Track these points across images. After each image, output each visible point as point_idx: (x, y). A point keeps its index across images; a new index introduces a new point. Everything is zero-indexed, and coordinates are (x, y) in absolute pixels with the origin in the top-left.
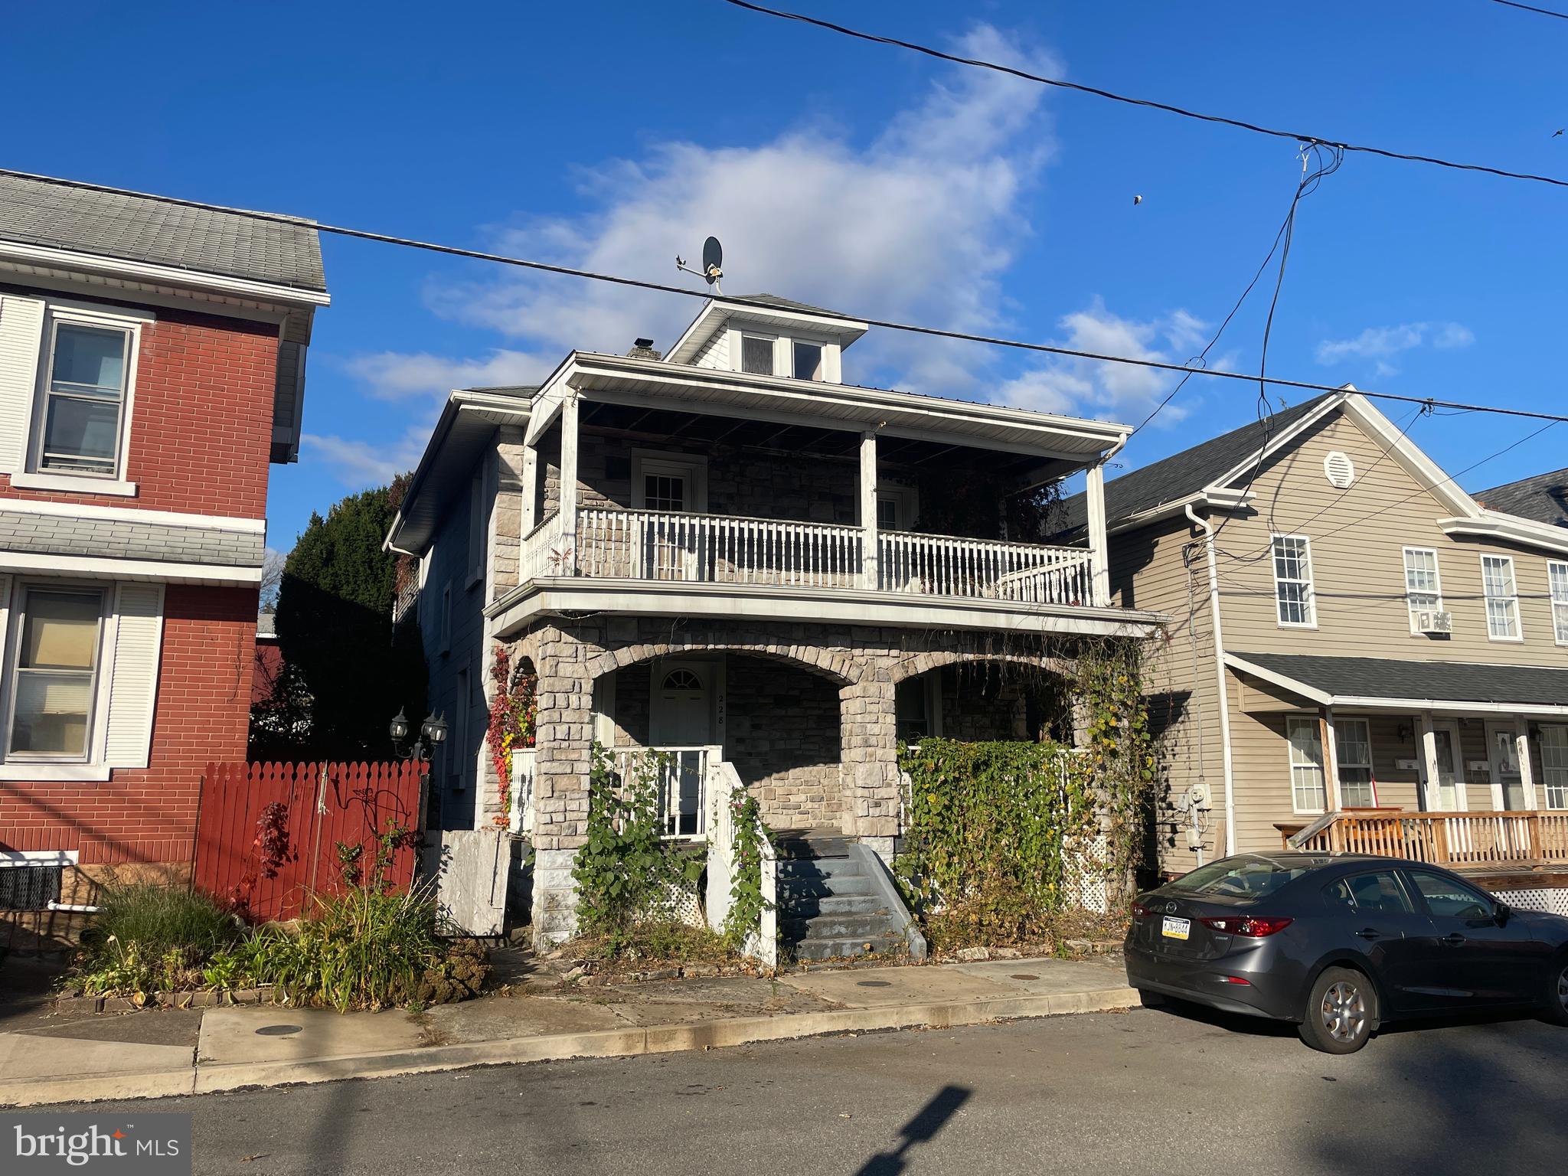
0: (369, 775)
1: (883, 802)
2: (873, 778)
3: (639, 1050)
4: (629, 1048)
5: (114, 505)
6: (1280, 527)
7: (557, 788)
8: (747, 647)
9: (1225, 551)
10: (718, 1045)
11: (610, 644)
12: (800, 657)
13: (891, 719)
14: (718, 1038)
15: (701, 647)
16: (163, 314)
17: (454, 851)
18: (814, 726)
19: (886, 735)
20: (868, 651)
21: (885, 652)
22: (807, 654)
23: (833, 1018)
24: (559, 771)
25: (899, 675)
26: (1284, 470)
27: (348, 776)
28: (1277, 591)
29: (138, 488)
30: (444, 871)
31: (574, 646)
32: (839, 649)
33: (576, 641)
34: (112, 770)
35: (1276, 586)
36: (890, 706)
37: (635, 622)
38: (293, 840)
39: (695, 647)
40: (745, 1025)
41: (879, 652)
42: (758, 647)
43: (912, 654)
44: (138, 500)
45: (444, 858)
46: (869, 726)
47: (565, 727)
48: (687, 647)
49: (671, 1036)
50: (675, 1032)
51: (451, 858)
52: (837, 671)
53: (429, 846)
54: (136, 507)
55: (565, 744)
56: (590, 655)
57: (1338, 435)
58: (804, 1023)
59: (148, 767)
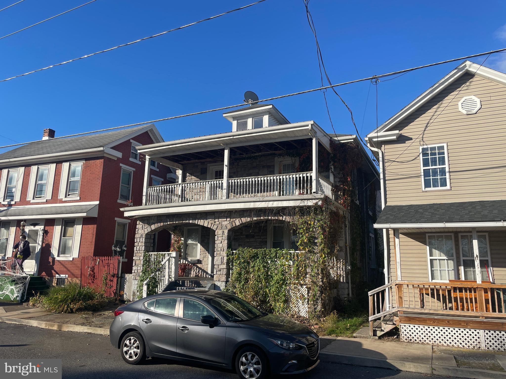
0: (108, 260)
1: (222, 270)
2: (218, 262)
3: (47, 328)
4: (46, 327)
5: (76, 202)
6: (427, 142)
7: (136, 263)
8: (184, 222)
9: (391, 160)
10: (62, 330)
11: (150, 224)
12: (199, 223)
13: (226, 242)
14: (63, 328)
15: (172, 223)
16: (86, 159)
17: (127, 279)
18: (258, 244)
19: (224, 247)
20: (220, 220)
21: (225, 219)
22: (201, 222)
23: (88, 328)
24: (137, 259)
25: (229, 227)
26: (432, 114)
27: (104, 260)
28: (422, 174)
29: (80, 198)
30: (126, 284)
31: (142, 225)
32: (210, 220)
33: (143, 224)
34: (73, 258)
35: (422, 171)
36: (225, 237)
37: (156, 217)
38: (96, 274)
39: (170, 223)
40: (69, 326)
41: (223, 220)
42: (187, 221)
43: (234, 219)
44: (80, 200)
45: (126, 281)
46: (218, 244)
47: (139, 247)
48: (168, 223)
49: (53, 326)
50: (54, 325)
51: (127, 281)
52: (210, 227)
53: (123, 277)
54: (80, 202)
55: (139, 252)
56: (146, 227)
57: (471, 87)
58: (81, 328)
59: (78, 257)
